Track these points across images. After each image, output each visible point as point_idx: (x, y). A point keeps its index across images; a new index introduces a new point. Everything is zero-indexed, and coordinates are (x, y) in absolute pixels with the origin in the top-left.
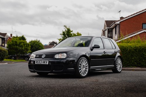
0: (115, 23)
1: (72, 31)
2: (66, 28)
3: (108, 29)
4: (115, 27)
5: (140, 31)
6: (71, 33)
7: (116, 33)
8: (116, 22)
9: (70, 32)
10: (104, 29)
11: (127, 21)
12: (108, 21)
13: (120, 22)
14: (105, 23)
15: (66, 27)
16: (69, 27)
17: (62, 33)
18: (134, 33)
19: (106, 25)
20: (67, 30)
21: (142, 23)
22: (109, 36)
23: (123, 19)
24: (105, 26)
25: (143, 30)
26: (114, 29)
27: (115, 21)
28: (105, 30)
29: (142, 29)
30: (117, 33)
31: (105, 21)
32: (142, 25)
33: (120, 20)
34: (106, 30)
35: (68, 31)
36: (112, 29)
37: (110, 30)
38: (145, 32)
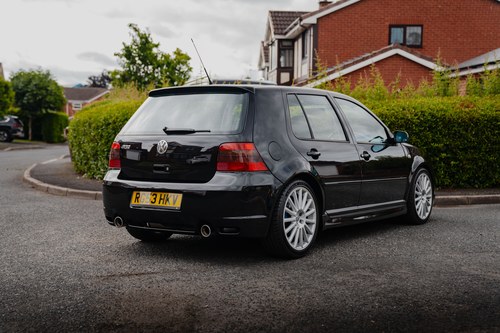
0: (301, 20)
1: (157, 46)
2: (134, 33)
3: (280, 41)
4: (303, 34)
5: (382, 52)
6: (155, 50)
7: (303, 56)
8: (306, 17)
9: (151, 49)
10: (267, 39)
11: (340, 14)
12: (278, 12)
13: (318, 19)
14: (270, 19)
15: (136, 30)
16: (147, 29)
17: (120, 50)
18: (363, 59)
19: (272, 27)
20: (138, 40)
21: (387, 24)
22: (282, 65)
23: (328, 8)
24: (269, 28)
25: (391, 49)
26: (300, 41)
27: (300, 15)
28: (269, 45)
29: (390, 43)
30: (307, 55)
31: (271, 12)
32: (387, 32)
33: (320, 11)
34: (273, 43)
35: (142, 43)
36: (293, 40)
37: (285, 44)
38: (397, 55)
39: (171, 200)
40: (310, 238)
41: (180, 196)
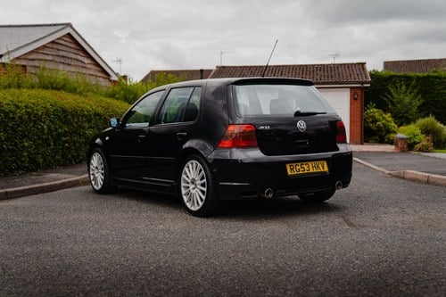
41: (325, 163)
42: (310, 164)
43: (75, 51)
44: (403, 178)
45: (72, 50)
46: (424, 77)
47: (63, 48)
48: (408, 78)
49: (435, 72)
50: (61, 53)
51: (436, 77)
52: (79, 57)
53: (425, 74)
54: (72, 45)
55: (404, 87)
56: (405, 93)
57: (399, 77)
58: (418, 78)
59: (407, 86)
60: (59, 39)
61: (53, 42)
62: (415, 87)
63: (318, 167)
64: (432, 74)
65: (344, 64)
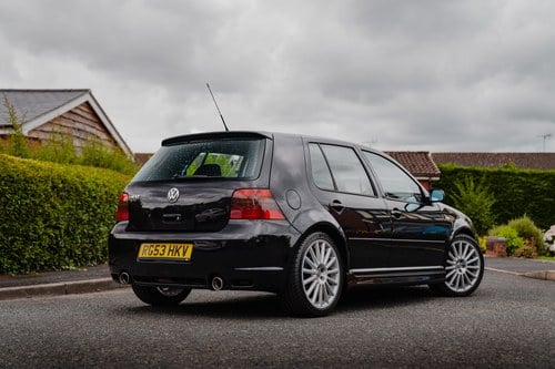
39: (181, 251)
40: (335, 290)
41: (190, 247)
42: (168, 246)
43: (91, 124)
44: (546, 279)
45: (88, 122)
46: (495, 173)
47: (79, 119)
48: (476, 173)
49: (506, 167)
50: (78, 125)
51: (509, 174)
52: (94, 131)
53: (496, 169)
54: (89, 117)
55: (472, 184)
56: (475, 190)
57: (466, 171)
58: (489, 174)
59: (477, 182)
60: (76, 108)
61: (70, 112)
62: (485, 184)
63: (177, 251)
64: (503, 170)
65: (403, 153)
